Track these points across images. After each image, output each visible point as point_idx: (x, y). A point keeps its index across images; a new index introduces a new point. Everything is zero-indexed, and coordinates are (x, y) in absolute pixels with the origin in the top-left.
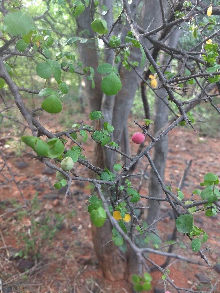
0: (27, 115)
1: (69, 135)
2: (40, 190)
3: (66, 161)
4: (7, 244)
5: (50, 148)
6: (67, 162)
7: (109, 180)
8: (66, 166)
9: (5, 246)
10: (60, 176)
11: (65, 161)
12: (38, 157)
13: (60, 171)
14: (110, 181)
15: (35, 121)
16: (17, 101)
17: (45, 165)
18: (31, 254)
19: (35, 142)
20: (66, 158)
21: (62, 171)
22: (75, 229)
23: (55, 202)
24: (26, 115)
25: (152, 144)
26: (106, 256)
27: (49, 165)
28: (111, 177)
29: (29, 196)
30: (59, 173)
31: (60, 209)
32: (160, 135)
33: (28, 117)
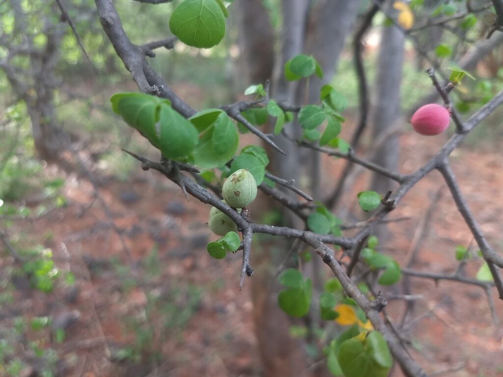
0: (130, 56)
1: (238, 114)
2: (161, 241)
3: (238, 180)
4: (106, 334)
5: (201, 137)
6: (241, 182)
7: (328, 231)
8: (237, 194)
9: (102, 338)
10: (221, 222)
11: (234, 180)
12: (163, 168)
13: (220, 208)
14: (330, 233)
15: (152, 74)
16: (104, 16)
17: (185, 190)
18: (146, 354)
19: (153, 111)
20: (238, 173)
21: (228, 208)
22: (222, 310)
23: (188, 262)
24: (127, 56)
25: (455, 138)
26: (278, 362)
27: (193, 191)
28: (333, 224)
29: (142, 252)
30: (217, 213)
31: (196, 275)
32: (477, 116)
33: (134, 59)
